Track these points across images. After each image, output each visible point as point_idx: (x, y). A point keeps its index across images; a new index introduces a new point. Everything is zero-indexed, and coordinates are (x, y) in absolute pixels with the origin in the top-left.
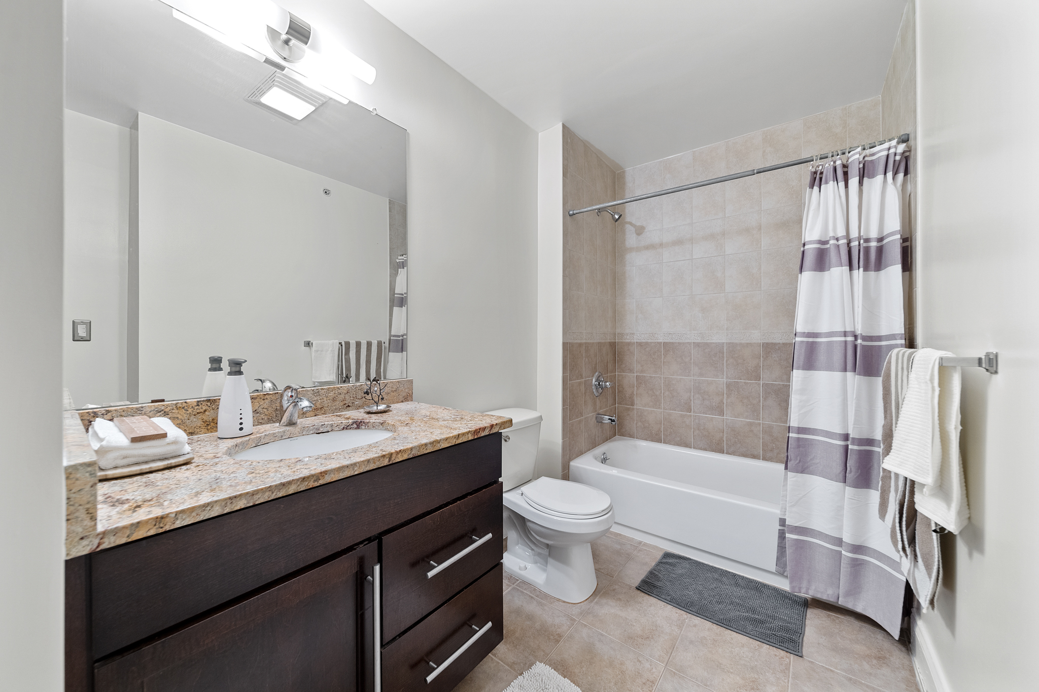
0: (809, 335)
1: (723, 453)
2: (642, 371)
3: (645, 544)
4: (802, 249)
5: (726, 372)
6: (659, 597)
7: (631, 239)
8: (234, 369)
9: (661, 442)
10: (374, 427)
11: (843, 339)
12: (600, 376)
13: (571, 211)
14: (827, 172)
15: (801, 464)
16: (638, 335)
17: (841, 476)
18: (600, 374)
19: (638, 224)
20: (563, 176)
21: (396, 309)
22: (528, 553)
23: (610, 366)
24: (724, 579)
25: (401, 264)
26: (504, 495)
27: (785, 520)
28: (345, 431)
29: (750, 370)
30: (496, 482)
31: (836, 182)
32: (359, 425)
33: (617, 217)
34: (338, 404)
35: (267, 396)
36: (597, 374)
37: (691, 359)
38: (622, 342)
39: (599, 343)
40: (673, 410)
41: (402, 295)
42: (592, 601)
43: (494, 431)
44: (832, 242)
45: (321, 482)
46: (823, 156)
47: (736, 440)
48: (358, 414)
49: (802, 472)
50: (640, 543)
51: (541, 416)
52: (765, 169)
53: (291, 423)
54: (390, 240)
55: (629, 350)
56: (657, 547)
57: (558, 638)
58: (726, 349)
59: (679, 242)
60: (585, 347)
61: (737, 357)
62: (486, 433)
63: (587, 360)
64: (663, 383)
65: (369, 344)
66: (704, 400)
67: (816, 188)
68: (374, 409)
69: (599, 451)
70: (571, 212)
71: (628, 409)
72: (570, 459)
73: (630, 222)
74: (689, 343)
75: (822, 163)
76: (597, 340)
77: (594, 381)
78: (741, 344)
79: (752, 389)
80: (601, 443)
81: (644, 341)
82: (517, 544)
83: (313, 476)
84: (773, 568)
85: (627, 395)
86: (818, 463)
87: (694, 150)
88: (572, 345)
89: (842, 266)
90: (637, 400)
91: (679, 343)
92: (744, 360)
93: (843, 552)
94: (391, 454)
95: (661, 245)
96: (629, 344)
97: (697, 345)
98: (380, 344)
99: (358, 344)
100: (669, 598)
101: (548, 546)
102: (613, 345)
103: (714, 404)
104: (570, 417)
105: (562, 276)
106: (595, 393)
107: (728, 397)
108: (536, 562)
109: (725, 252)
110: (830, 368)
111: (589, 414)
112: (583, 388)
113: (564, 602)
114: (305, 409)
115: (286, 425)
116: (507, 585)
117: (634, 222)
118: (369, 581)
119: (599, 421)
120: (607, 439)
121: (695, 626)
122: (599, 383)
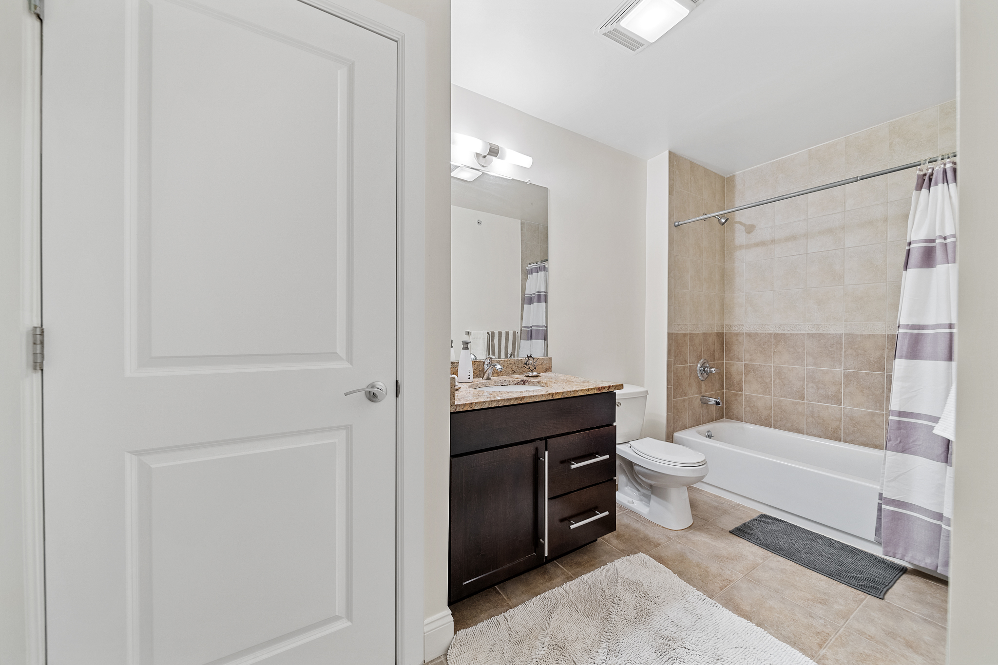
0: (913, 327)
1: (840, 440)
2: (751, 360)
3: (743, 507)
4: (907, 248)
5: (845, 362)
6: (749, 540)
7: (740, 237)
8: (465, 346)
9: (771, 427)
10: (533, 384)
11: (948, 331)
12: (705, 363)
13: (676, 222)
14: (937, 174)
15: (901, 445)
16: (747, 326)
17: (943, 457)
18: (706, 361)
19: (748, 223)
20: (669, 194)
21: (526, 306)
22: (635, 493)
23: (717, 355)
24: (819, 540)
25: (530, 270)
26: (617, 446)
27: (882, 494)
28: (517, 386)
29: (872, 361)
30: (612, 425)
31: (946, 184)
32: (524, 382)
33: (723, 221)
34: (509, 370)
35: (476, 363)
36: (702, 360)
37: (804, 349)
38: (730, 333)
39: (704, 334)
40: (784, 397)
41: (531, 295)
42: (687, 531)
43: (611, 390)
44: (938, 241)
45: (523, 402)
46: (932, 160)
47: (855, 429)
48: (522, 377)
49: (903, 452)
50: (739, 505)
51: (647, 391)
52: (870, 175)
53: (488, 379)
54: (521, 253)
55: (737, 340)
56: (755, 510)
57: (657, 545)
58: (845, 340)
59: (793, 238)
60: (690, 337)
61: (857, 348)
62: (606, 390)
63: (691, 348)
64: (774, 371)
65: (507, 334)
66: (818, 388)
67: (924, 191)
68: (530, 374)
69: (704, 428)
70: (676, 224)
71: (736, 395)
72: (674, 431)
73: (739, 222)
74: (803, 335)
75: (933, 166)
76: (702, 330)
77: (699, 366)
78: (861, 335)
79: (874, 380)
80: (706, 422)
81: (753, 332)
82: (627, 486)
83: (520, 398)
84: (872, 537)
85: (735, 382)
86: (921, 445)
87: (810, 148)
88: (677, 335)
89: (948, 264)
90: (745, 387)
91: (791, 334)
92: (865, 351)
93: (943, 526)
94: (553, 394)
95: (773, 241)
96: (737, 335)
97: (811, 336)
98: (514, 333)
99: (500, 334)
100: (759, 542)
101: (651, 486)
102: (720, 336)
103: (830, 393)
104: (674, 395)
105: (667, 278)
106: (700, 378)
107: (846, 386)
108: (641, 501)
109: (844, 245)
110: (935, 358)
111: (693, 394)
112: (687, 371)
113: (664, 527)
114: (499, 370)
115: (486, 379)
116: (618, 511)
117: (744, 221)
118: (542, 460)
119: (705, 403)
120: (712, 420)
121: (778, 561)
122: (704, 370)
